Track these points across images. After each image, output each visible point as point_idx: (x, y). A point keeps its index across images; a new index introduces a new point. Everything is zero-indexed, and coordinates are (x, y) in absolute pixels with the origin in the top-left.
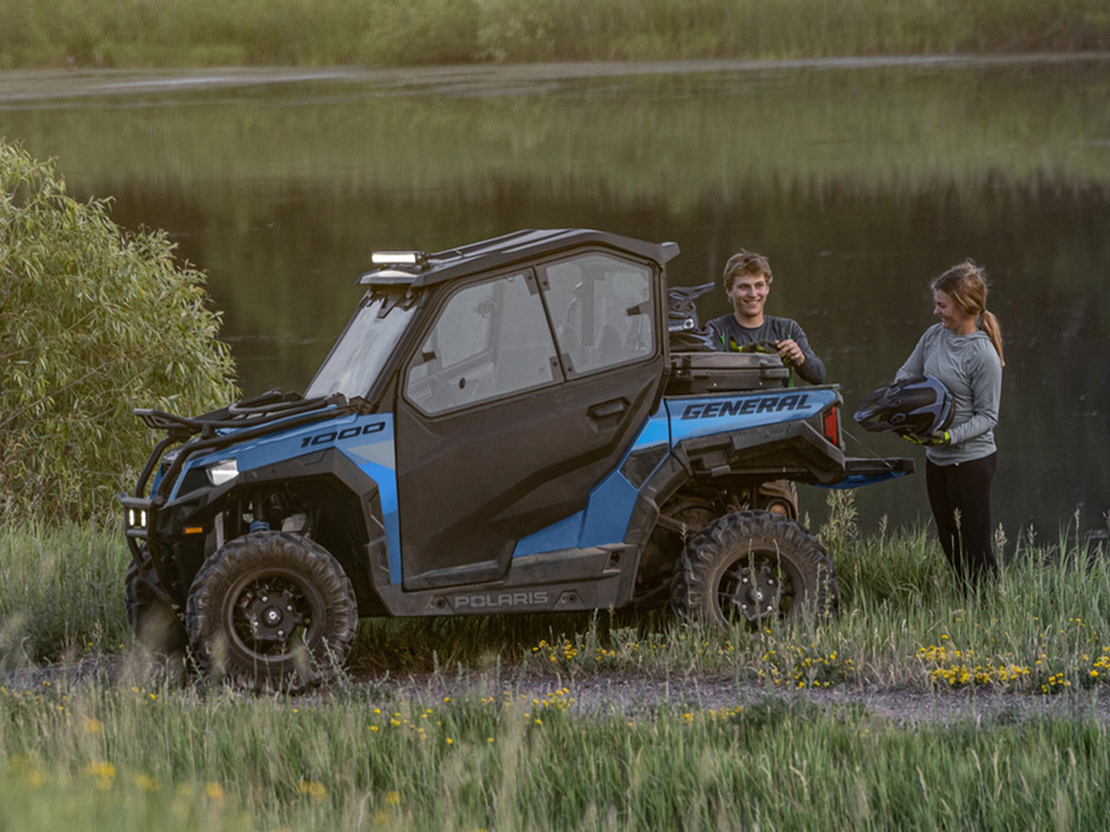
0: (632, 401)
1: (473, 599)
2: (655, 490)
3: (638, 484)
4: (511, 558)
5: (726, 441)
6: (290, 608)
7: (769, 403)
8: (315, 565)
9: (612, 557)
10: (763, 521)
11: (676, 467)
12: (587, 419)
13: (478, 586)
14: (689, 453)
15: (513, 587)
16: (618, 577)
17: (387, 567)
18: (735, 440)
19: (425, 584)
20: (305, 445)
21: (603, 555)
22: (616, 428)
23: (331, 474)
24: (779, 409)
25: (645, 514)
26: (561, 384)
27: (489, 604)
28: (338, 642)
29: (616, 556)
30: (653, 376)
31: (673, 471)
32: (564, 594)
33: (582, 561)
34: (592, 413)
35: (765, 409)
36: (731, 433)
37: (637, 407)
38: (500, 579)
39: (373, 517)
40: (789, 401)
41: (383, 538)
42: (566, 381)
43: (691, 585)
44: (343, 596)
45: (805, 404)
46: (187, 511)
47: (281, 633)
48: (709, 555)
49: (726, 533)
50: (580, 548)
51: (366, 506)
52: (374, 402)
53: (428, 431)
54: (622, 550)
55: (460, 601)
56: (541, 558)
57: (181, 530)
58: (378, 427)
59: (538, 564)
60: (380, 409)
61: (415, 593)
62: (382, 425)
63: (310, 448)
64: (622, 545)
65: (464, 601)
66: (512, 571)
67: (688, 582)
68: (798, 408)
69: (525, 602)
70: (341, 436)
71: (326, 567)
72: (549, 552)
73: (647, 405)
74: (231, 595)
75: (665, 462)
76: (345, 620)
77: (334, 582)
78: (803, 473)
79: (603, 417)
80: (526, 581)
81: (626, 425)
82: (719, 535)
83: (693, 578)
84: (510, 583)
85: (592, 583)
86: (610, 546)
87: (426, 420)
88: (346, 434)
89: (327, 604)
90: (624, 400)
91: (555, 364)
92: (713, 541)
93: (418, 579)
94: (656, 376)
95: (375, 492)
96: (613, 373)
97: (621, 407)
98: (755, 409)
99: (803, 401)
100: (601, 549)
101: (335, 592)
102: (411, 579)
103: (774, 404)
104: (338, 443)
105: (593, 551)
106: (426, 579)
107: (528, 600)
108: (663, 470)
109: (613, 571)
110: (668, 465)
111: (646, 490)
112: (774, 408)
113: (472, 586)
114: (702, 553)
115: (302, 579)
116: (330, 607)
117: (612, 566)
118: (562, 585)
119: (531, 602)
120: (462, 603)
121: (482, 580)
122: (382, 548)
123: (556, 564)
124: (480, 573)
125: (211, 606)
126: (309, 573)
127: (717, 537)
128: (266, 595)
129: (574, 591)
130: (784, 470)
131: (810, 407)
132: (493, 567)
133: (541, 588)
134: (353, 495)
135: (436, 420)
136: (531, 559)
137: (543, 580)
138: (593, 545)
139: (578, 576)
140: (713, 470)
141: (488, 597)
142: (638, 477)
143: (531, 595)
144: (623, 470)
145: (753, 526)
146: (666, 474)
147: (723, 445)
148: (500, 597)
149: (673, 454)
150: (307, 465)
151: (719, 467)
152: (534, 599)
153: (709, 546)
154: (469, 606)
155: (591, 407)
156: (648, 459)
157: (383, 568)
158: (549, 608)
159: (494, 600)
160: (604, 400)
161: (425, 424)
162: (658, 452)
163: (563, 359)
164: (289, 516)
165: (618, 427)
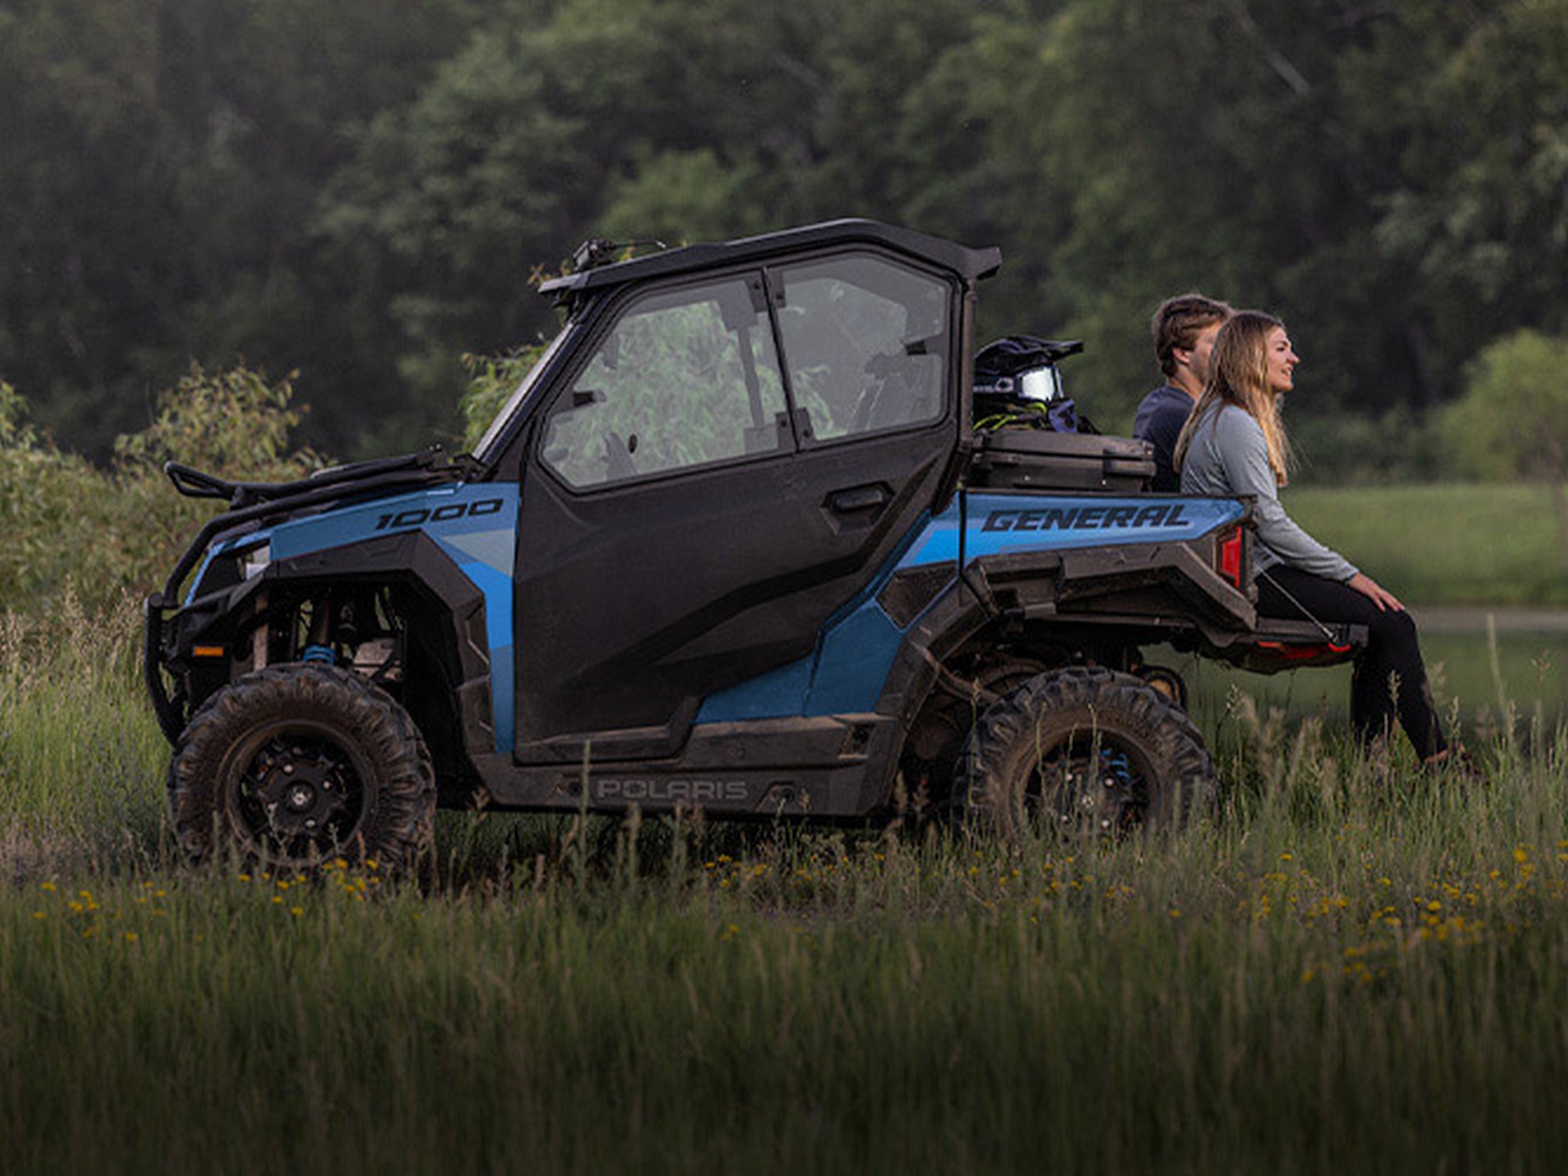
0: (899, 488)
1: (627, 784)
2: (929, 632)
3: (903, 620)
4: (691, 727)
5: (1051, 564)
6: (327, 785)
7: (1122, 514)
8: (366, 717)
9: (856, 736)
10: (1099, 685)
11: (966, 599)
12: (824, 511)
13: (635, 765)
14: (992, 578)
15: (691, 771)
16: (863, 766)
17: (489, 724)
18: (1067, 563)
19: (551, 756)
20: (381, 526)
21: (840, 730)
22: (869, 530)
23: (409, 572)
24: (1138, 524)
25: (911, 668)
26: (790, 455)
27: (653, 794)
28: (395, 842)
29: (862, 732)
30: (939, 451)
31: (961, 605)
32: (775, 788)
33: (806, 738)
34: (829, 501)
35: (1115, 523)
36: (1060, 555)
37: (906, 498)
38: (672, 756)
39: (471, 643)
40: (1154, 513)
41: (486, 678)
42: (798, 451)
43: (975, 777)
44: (408, 770)
45: (1179, 519)
46: (200, 621)
47: (311, 823)
48: (1008, 731)
49: (1038, 699)
50: (805, 716)
51: (462, 626)
52: (490, 465)
53: (569, 514)
54: (871, 725)
55: (606, 786)
56: (740, 727)
57: (190, 651)
58: (491, 506)
59: (736, 736)
60: (498, 477)
61: (534, 769)
62: (498, 504)
63: (387, 530)
64: (872, 717)
65: (614, 786)
66: (690, 744)
67: (973, 772)
68: (1167, 524)
69: (712, 796)
70: (437, 517)
71: (382, 723)
72: (757, 719)
73: (924, 496)
74: (232, 758)
75: (951, 589)
76: (408, 807)
77: (394, 747)
78: (1186, 630)
79: (848, 511)
80: (714, 763)
81: (886, 527)
82: (1026, 701)
83: (979, 766)
84: (687, 765)
85: (822, 773)
86: (854, 717)
87: (568, 496)
88: (444, 513)
89: (380, 781)
90: (885, 486)
91: (784, 424)
92: (1015, 710)
93: (539, 748)
94: (941, 454)
95: (479, 604)
96: (873, 443)
97: (879, 497)
98: (1100, 522)
99: (1176, 513)
100: (837, 720)
101: (396, 762)
102: (528, 746)
103: (1129, 517)
104: (428, 527)
105: (826, 722)
106: (552, 747)
107: (715, 793)
108: (946, 602)
109: (857, 756)
110: (955, 594)
111: (916, 633)
112: (1130, 522)
113: (626, 765)
114: (996, 729)
115: (345, 738)
116: (385, 785)
117: (856, 748)
118: (772, 773)
119: (720, 796)
120: (610, 791)
121: (643, 754)
122: (484, 695)
123: (761, 738)
124: (639, 745)
125: (198, 773)
126: (355, 731)
127: (1022, 705)
128: (290, 763)
129: (790, 783)
130: (1157, 621)
131: (1185, 523)
132: (662, 736)
133: (738, 775)
134: (443, 608)
135: (584, 499)
136: (724, 728)
137: (738, 763)
138: (827, 713)
139: (799, 760)
140: (1028, 608)
141: (652, 784)
142: (904, 610)
143: (719, 785)
144: (881, 598)
145: (1082, 689)
146: (951, 609)
147: (1047, 572)
148: (670, 786)
149: (964, 579)
150: (373, 555)
151: (1038, 604)
152: (726, 793)
153: (1009, 718)
154: (620, 795)
155: (831, 494)
156: (926, 584)
157: (482, 724)
158: (749, 808)
159: (661, 789)
160: (853, 484)
161: (567, 505)
162: (939, 574)
163: (798, 417)
164: (369, 640)
165: (872, 528)
